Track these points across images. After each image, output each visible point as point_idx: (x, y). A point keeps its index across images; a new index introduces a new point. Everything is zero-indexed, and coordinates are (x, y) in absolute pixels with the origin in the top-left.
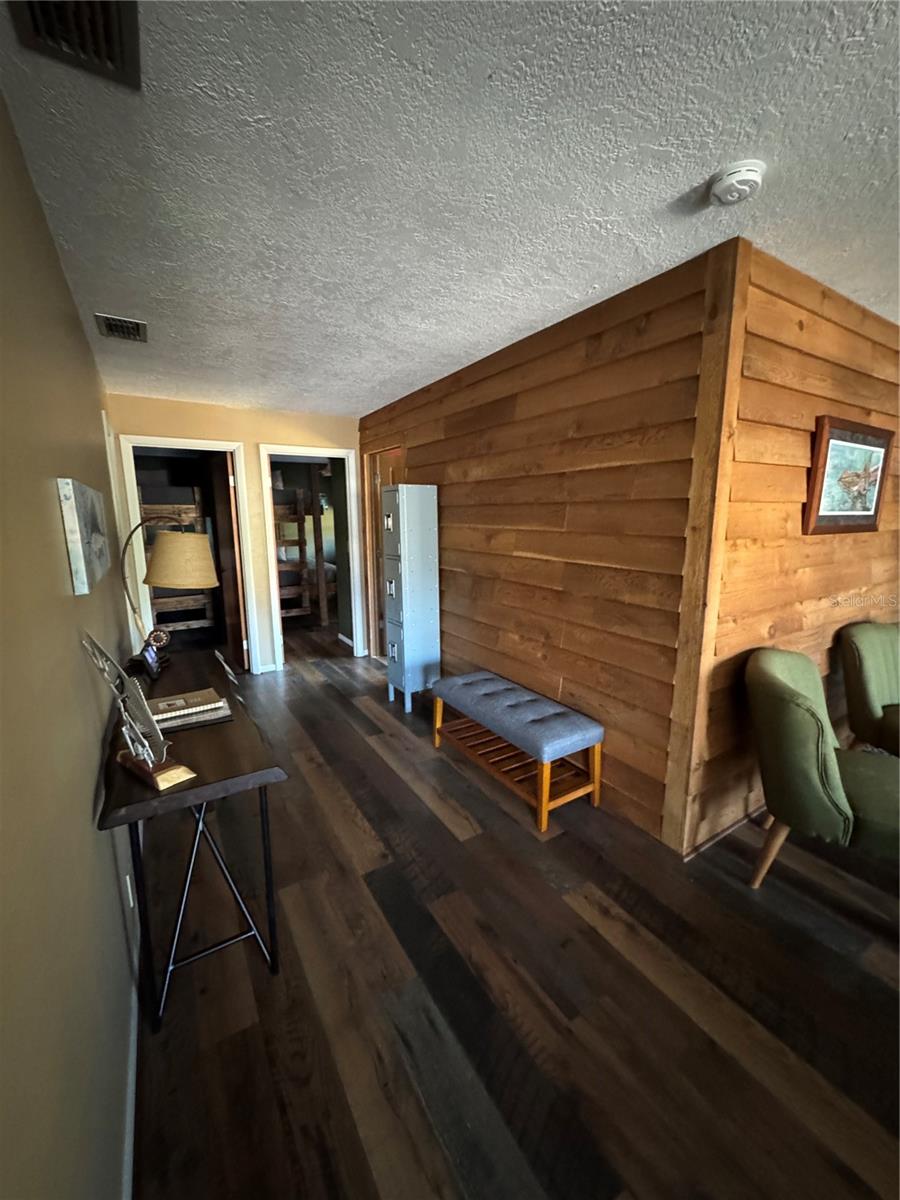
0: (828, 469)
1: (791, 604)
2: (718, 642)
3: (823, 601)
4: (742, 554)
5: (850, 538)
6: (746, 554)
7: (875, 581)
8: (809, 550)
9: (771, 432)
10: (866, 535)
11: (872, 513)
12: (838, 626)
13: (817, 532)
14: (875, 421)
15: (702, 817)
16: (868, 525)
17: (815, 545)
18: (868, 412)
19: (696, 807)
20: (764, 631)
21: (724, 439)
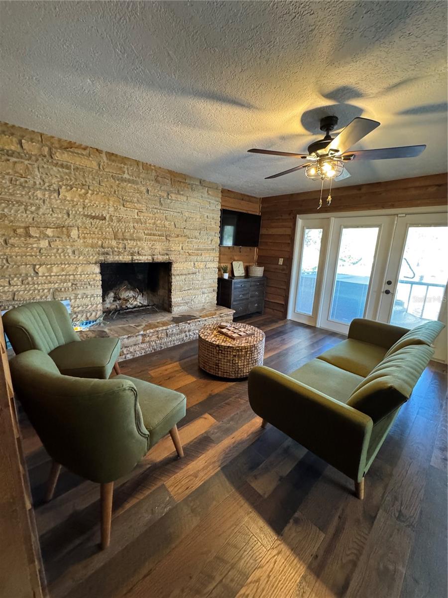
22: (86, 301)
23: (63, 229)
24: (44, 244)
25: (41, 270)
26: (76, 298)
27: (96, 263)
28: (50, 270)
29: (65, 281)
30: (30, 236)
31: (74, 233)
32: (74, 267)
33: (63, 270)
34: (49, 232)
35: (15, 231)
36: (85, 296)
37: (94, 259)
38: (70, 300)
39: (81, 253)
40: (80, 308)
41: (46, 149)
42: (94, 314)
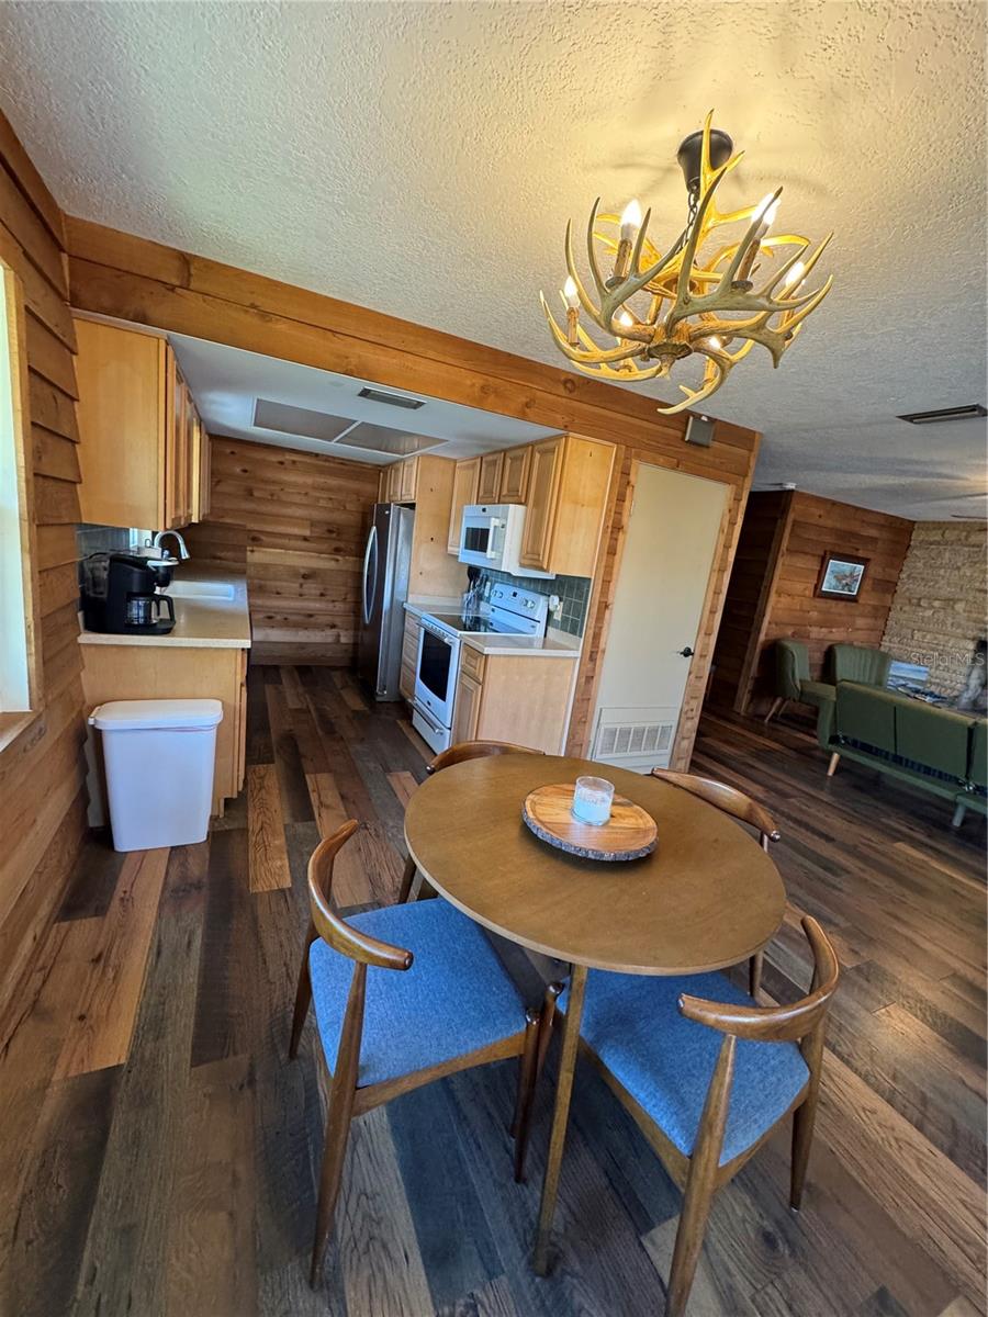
0: (828, 571)
1: (805, 625)
2: (766, 632)
3: (823, 630)
4: (782, 599)
5: (842, 604)
6: (785, 600)
7: (858, 627)
8: (817, 604)
9: (802, 555)
10: (853, 604)
11: (855, 593)
12: (830, 643)
13: (819, 597)
14: (861, 554)
15: (751, 701)
16: (853, 599)
17: (820, 603)
18: (857, 550)
19: (749, 696)
20: (790, 633)
21: (780, 556)
22: (946, 675)
23: (950, 602)
24: (929, 613)
25: (917, 635)
26: (936, 668)
27: (973, 639)
28: (924, 637)
29: (933, 650)
30: (920, 606)
31: (960, 607)
32: (947, 638)
33: (936, 638)
34: (936, 604)
35: (910, 601)
36: (947, 669)
37: (971, 634)
38: (931, 668)
39: (959, 626)
40: (938, 681)
41: (964, 534)
42: (949, 691)
